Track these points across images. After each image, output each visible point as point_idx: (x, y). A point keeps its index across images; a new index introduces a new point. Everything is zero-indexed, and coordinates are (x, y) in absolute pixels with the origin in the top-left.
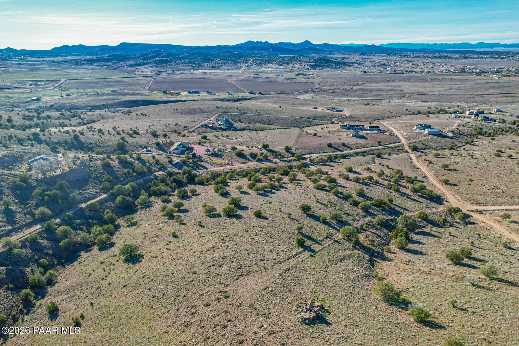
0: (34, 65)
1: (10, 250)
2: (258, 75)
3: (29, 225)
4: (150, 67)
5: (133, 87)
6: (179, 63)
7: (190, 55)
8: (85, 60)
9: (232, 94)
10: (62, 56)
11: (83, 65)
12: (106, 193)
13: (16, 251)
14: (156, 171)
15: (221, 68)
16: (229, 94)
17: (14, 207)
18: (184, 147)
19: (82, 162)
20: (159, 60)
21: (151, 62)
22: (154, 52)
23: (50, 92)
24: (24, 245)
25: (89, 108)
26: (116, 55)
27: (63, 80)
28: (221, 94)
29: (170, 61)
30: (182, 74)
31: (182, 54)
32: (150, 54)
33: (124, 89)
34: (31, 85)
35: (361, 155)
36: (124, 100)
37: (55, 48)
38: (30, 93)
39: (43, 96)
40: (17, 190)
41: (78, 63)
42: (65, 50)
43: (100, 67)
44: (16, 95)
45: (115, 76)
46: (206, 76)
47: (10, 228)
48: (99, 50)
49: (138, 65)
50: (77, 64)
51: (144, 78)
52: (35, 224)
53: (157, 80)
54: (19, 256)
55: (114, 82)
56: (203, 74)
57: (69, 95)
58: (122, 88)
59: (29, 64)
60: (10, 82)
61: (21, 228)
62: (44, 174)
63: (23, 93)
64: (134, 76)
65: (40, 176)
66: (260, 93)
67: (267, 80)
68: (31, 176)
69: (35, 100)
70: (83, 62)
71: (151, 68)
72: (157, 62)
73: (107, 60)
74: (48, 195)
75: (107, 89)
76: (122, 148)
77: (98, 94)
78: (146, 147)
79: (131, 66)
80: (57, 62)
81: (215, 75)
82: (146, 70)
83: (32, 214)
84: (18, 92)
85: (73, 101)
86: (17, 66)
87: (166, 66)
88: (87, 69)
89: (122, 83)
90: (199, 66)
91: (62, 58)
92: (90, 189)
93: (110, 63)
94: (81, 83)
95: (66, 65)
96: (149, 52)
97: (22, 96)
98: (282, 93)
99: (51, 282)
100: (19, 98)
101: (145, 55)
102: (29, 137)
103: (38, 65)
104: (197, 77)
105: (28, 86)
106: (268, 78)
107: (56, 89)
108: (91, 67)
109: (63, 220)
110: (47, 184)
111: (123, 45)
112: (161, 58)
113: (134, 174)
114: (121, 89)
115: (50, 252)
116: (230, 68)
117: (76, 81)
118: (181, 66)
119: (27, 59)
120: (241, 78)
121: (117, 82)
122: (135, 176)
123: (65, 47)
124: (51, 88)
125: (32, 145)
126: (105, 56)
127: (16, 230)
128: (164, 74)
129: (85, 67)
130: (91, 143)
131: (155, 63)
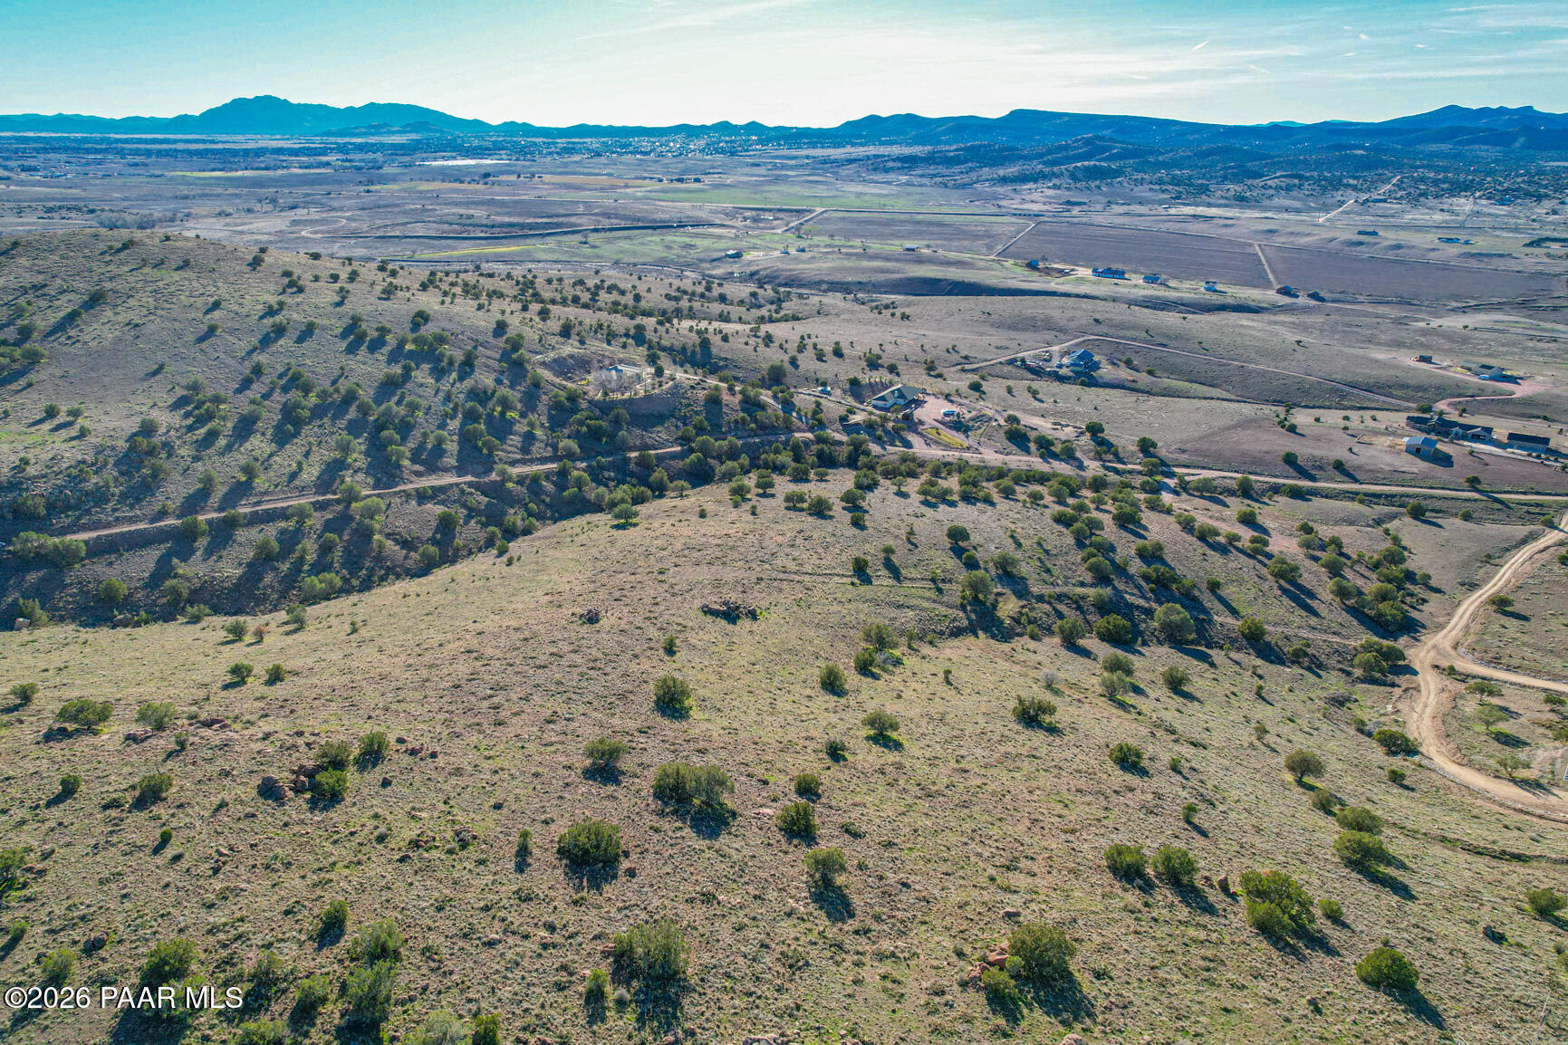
0: (783, 167)
1: (503, 481)
2: (1374, 233)
3: (543, 460)
4: (1055, 187)
5: (966, 243)
6: (1142, 182)
7: (1195, 155)
8: (898, 159)
9: (1219, 287)
10: (853, 145)
11: (887, 170)
12: (681, 445)
13: (510, 485)
14: (800, 430)
15: (1267, 203)
16: (1207, 289)
17: (538, 432)
18: (901, 396)
19: (676, 386)
20: (1086, 169)
21: (1062, 174)
22: (1087, 142)
23: (771, 241)
24: (521, 481)
25: (824, 286)
26: (981, 146)
27: (819, 210)
28: (1187, 285)
29: (1118, 173)
30: (1127, 214)
31: (1171, 151)
32: (1075, 148)
33: (938, 246)
34: (745, 219)
35: (1361, 502)
36: (911, 275)
37: (848, 123)
38: (732, 239)
39: (754, 248)
40: (556, 409)
41: (878, 165)
42: (869, 128)
43: (925, 181)
44: (706, 243)
45: (945, 209)
46: (1195, 228)
47: (519, 457)
48: (951, 130)
49: (1023, 179)
50: (875, 170)
51: (1013, 219)
52: (552, 462)
53: (1047, 227)
54: (510, 491)
55: (930, 223)
56: (1191, 219)
57: (803, 250)
58: (931, 242)
59: (775, 164)
60: (712, 212)
61: (532, 461)
62: (606, 394)
63: (720, 237)
64: (994, 210)
65: (600, 396)
66: (1314, 296)
67: (1391, 256)
68: (585, 393)
69: (731, 256)
70: (891, 164)
71: (1051, 192)
72: (1080, 175)
73: (949, 161)
74: (588, 426)
75: (897, 242)
76: (775, 378)
77: (865, 254)
78: (824, 384)
79: (1004, 180)
80: (835, 161)
81: (1226, 226)
82: (1035, 196)
83: (555, 447)
84: (711, 236)
85: (801, 266)
86: (747, 170)
87: (1099, 187)
88: (889, 183)
89: (946, 230)
90: (1199, 192)
91: (852, 150)
92: (661, 433)
93: (957, 169)
94: (852, 221)
95: (846, 171)
96: (1076, 141)
97: (716, 246)
98: (1400, 303)
99: (527, 531)
100: (707, 250)
101: (1060, 149)
102: (628, 330)
103: (792, 168)
104: (1164, 227)
105: (739, 223)
106: (1398, 247)
107: (789, 234)
108: (904, 178)
109: (589, 466)
110: (601, 410)
111: (1017, 115)
112: (1092, 163)
113: (753, 425)
114: (928, 247)
115: (548, 500)
116: (1297, 204)
117: (846, 215)
118: (1142, 192)
119: (777, 153)
120: (1304, 241)
121: (939, 224)
122: (752, 430)
123: (873, 120)
124: (779, 231)
125: (624, 346)
126: (951, 149)
127: (524, 462)
128: (1076, 211)
129: (891, 177)
130: (726, 359)
131: (1073, 176)
